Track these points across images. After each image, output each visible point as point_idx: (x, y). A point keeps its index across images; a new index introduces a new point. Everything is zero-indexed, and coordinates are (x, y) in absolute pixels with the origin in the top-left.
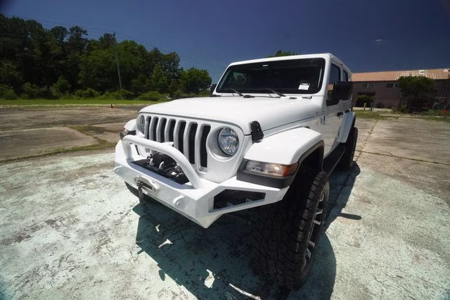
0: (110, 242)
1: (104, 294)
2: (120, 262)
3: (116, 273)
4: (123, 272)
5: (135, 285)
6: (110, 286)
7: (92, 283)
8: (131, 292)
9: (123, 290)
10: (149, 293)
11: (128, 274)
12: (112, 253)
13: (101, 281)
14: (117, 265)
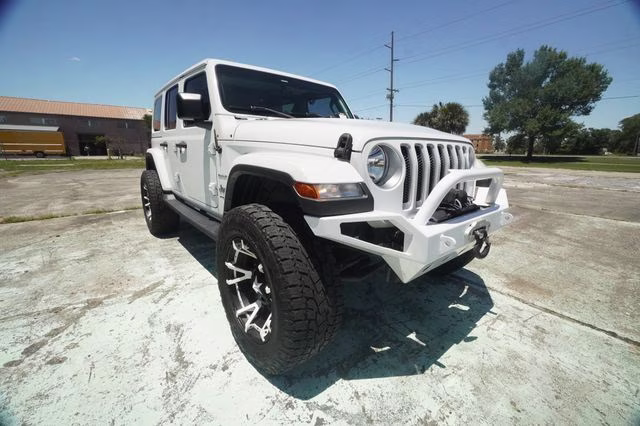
0: (427, 417)
1: (527, 392)
2: (469, 387)
3: (491, 387)
4: (485, 380)
5: (496, 361)
6: (513, 389)
7: (521, 416)
8: (508, 364)
9: (510, 373)
10: (499, 347)
11: (484, 373)
12: (455, 405)
13: (512, 403)
14: (476, 390)
